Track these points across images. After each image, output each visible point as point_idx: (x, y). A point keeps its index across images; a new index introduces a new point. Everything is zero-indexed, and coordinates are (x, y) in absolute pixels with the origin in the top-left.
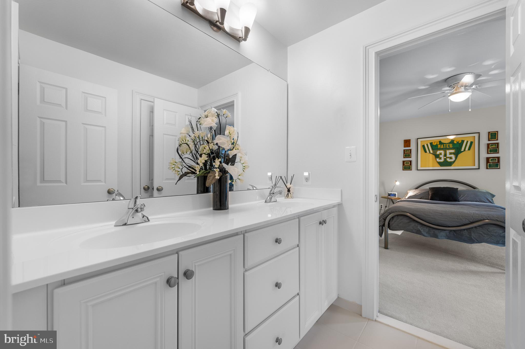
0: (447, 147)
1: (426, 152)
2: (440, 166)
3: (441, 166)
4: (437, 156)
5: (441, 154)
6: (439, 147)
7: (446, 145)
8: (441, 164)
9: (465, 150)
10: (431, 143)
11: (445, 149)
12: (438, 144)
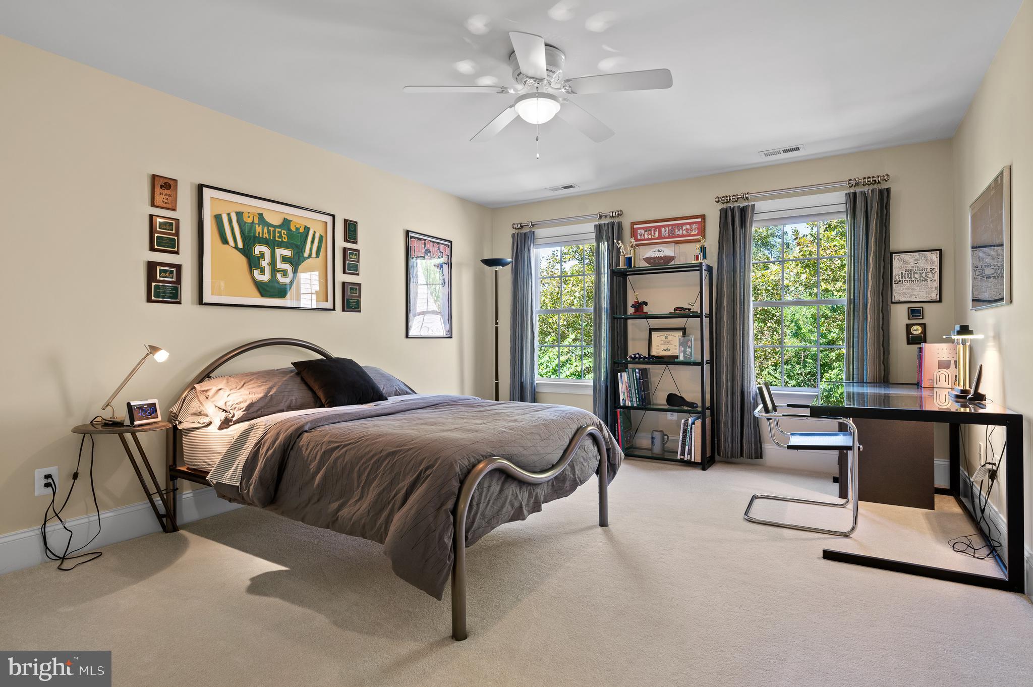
0: (277, 239)
1: (225, 241)
2: (258, 294)
3: (263, 295)
4: (253, 263)
5: (262, 255)
6: (259, 234)
7: (274, 231)
8: (264, 289)
9: (310, 256)
10: (239, 212)
11: (272, 244)
12: (255, 222)
